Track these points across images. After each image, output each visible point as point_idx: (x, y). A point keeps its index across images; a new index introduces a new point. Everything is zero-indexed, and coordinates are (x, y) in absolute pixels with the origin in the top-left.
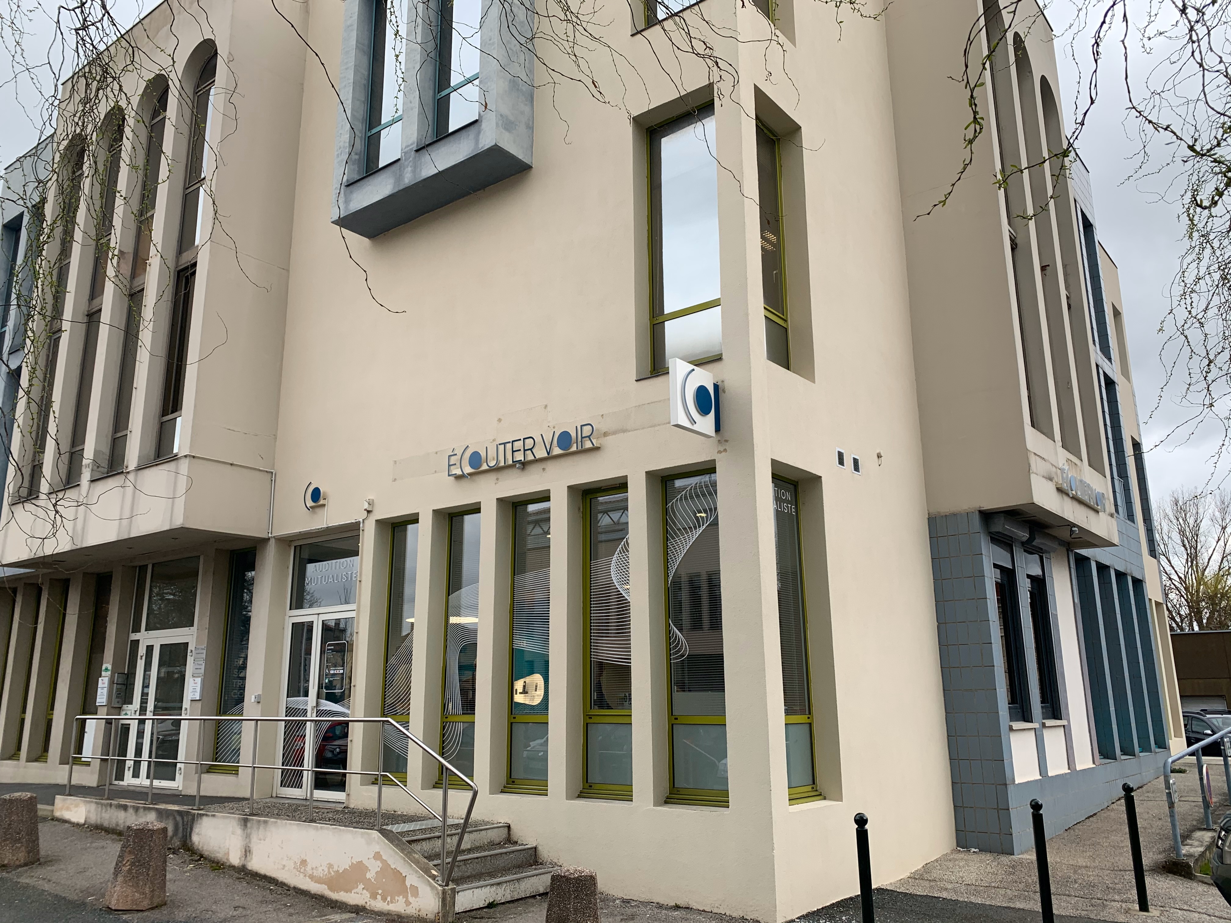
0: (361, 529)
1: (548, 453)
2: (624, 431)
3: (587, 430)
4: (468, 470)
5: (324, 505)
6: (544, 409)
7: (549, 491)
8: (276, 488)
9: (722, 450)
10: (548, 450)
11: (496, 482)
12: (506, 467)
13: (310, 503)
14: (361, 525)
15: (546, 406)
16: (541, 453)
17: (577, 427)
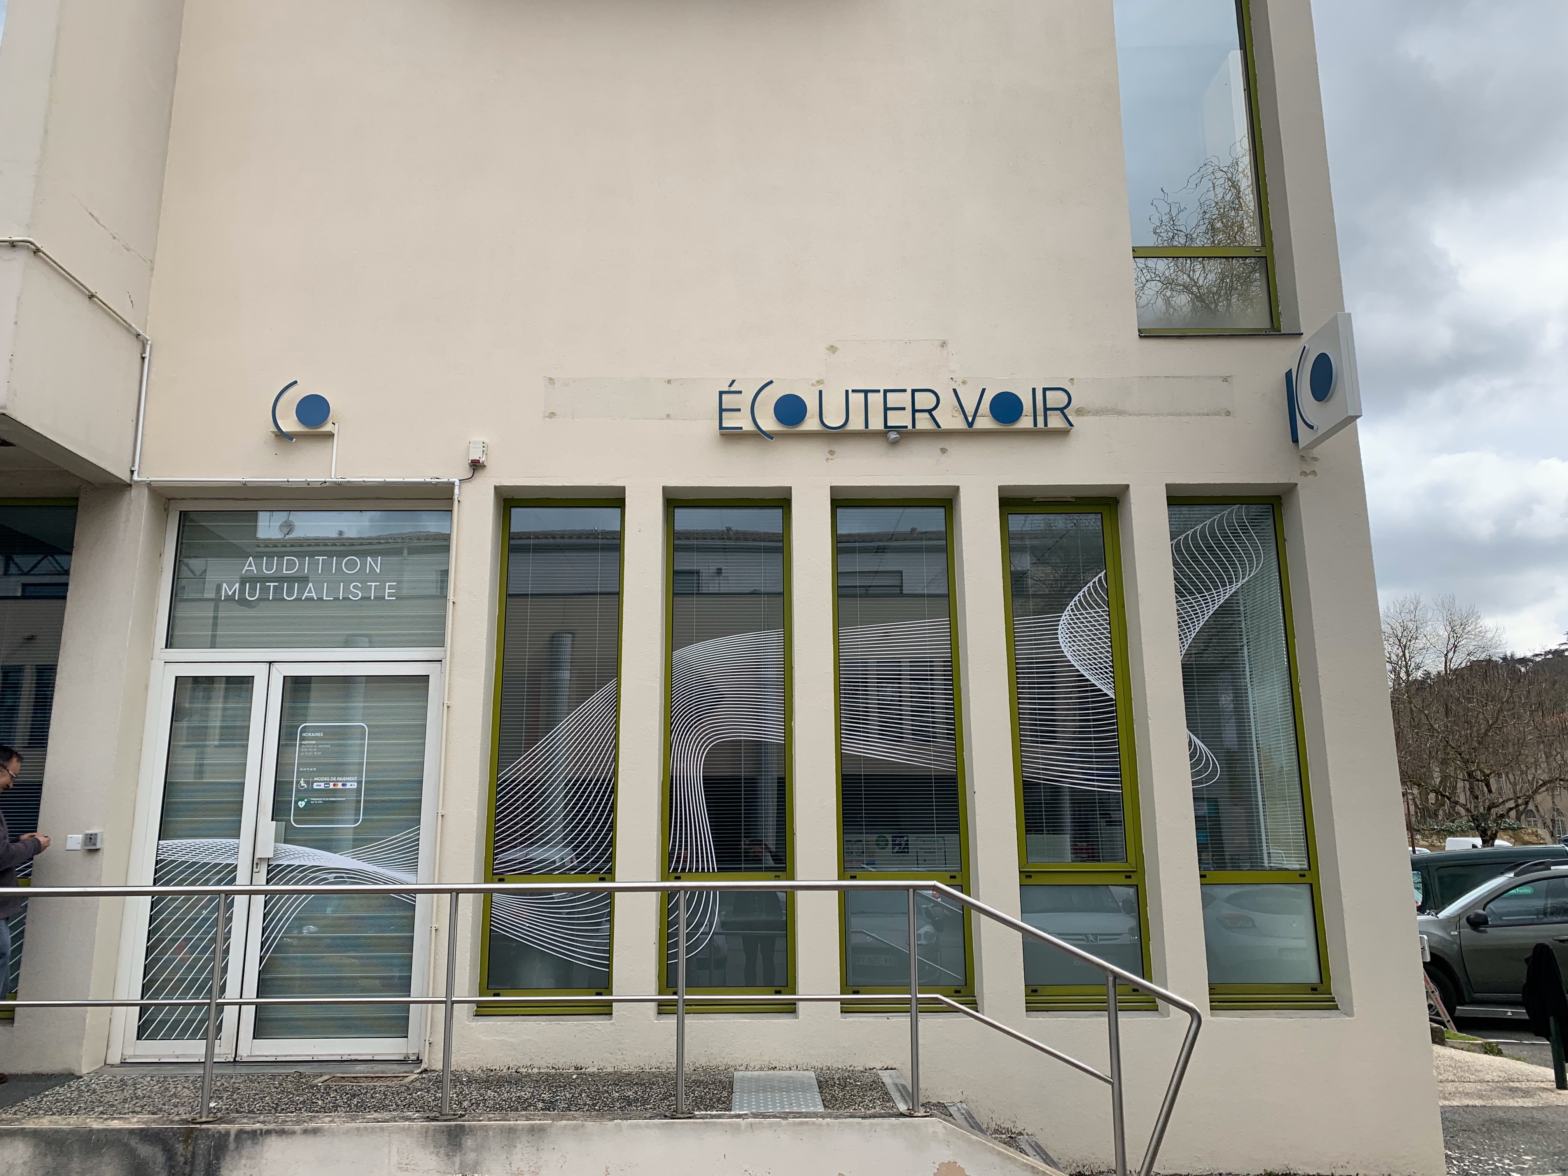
0: (456, 497)
1: (970, 425)
2: (1120, 413)
3: (1056, 399)
4: (769, 423)
5: (330, 435)
6: (939, 348)
7: (957, 489)
8: (152, 376)
9: (1308, 472)
10: (970, 419)
11: (829, 456)
12: (866, 434)
13: (290, 424)
14: (456, 491)
15: (943, 344)
16: (949, 419)
17: (1034, 390)
